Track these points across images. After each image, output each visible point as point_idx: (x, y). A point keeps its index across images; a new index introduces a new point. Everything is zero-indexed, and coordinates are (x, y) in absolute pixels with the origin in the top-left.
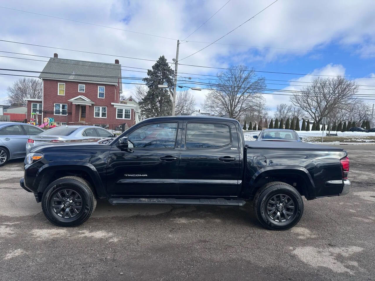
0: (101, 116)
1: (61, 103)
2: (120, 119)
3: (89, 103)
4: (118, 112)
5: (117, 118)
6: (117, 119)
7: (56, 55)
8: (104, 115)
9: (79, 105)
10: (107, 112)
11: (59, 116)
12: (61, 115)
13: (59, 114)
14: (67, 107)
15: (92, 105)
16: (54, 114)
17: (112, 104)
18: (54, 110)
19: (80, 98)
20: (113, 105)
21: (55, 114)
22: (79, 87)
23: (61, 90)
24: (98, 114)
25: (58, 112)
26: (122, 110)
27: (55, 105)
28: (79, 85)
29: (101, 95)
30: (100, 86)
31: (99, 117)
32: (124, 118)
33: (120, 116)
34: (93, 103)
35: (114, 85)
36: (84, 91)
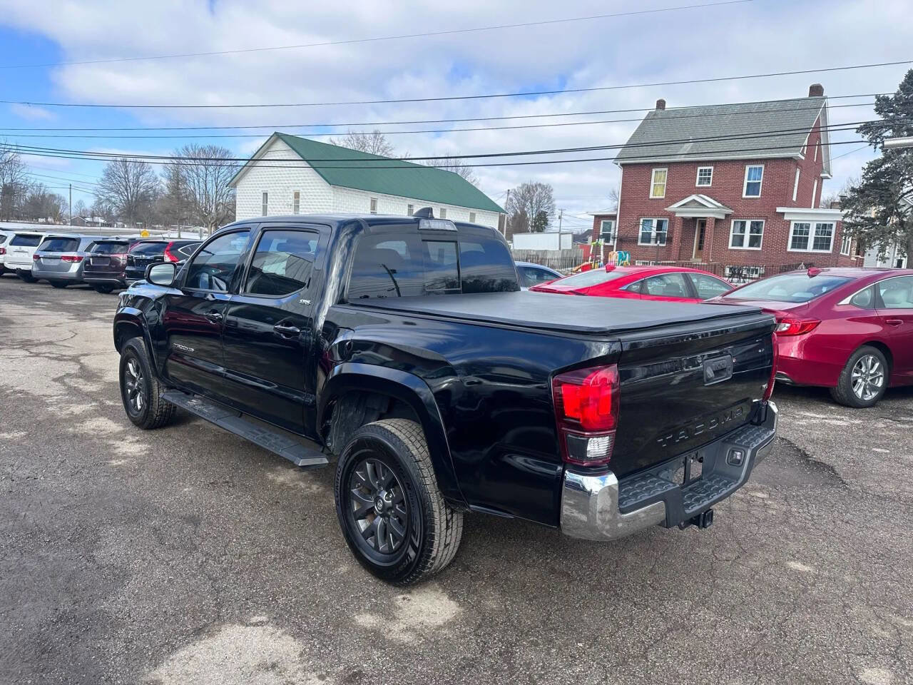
0: (746, 246)
1: (655, 216)
2: (798, 253)
3: (713, 212)
4: (795, 232)
5: (789, 249)
6: (790, 253)
7: (661, 104)
8: (754, 241)
9: (695, 219)
10: (762, 235)
11: (648, 247)
12: (652, 244)
13: (649, 242)
14: (666, 226)
15: (727, 215)
16: (639, 244)
17: (777, 211)
18: (640, 234)
19: (694, 201)
20: (783, 214)
21: (642, 242)
22: (698, 174)
23: (658, 185)
24: (739, 240)
25: (647, 238)
26: (808, 226)
27: (641, 220)
28: (699, 168)
29: (752, 188)
30: (751, 166)
31: (741, 248)
32: (810, 248)
33: (800, 241)
34: (730, 211)
35: (790, 159)
36: (709, 182)
